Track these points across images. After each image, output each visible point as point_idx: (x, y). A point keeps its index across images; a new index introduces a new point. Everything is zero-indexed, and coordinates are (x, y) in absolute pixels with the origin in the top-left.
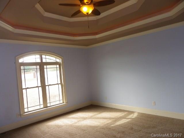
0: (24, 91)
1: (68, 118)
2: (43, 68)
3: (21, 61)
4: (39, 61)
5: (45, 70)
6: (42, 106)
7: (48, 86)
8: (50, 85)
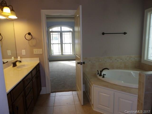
0: (52, 45)
1: (71, 62)
2: (62, 34)
3: (51, 30)
4: (60, 30)
5: (63, 35)
6: (60, 54)
7: (64, 44)
8: (65, 43)
